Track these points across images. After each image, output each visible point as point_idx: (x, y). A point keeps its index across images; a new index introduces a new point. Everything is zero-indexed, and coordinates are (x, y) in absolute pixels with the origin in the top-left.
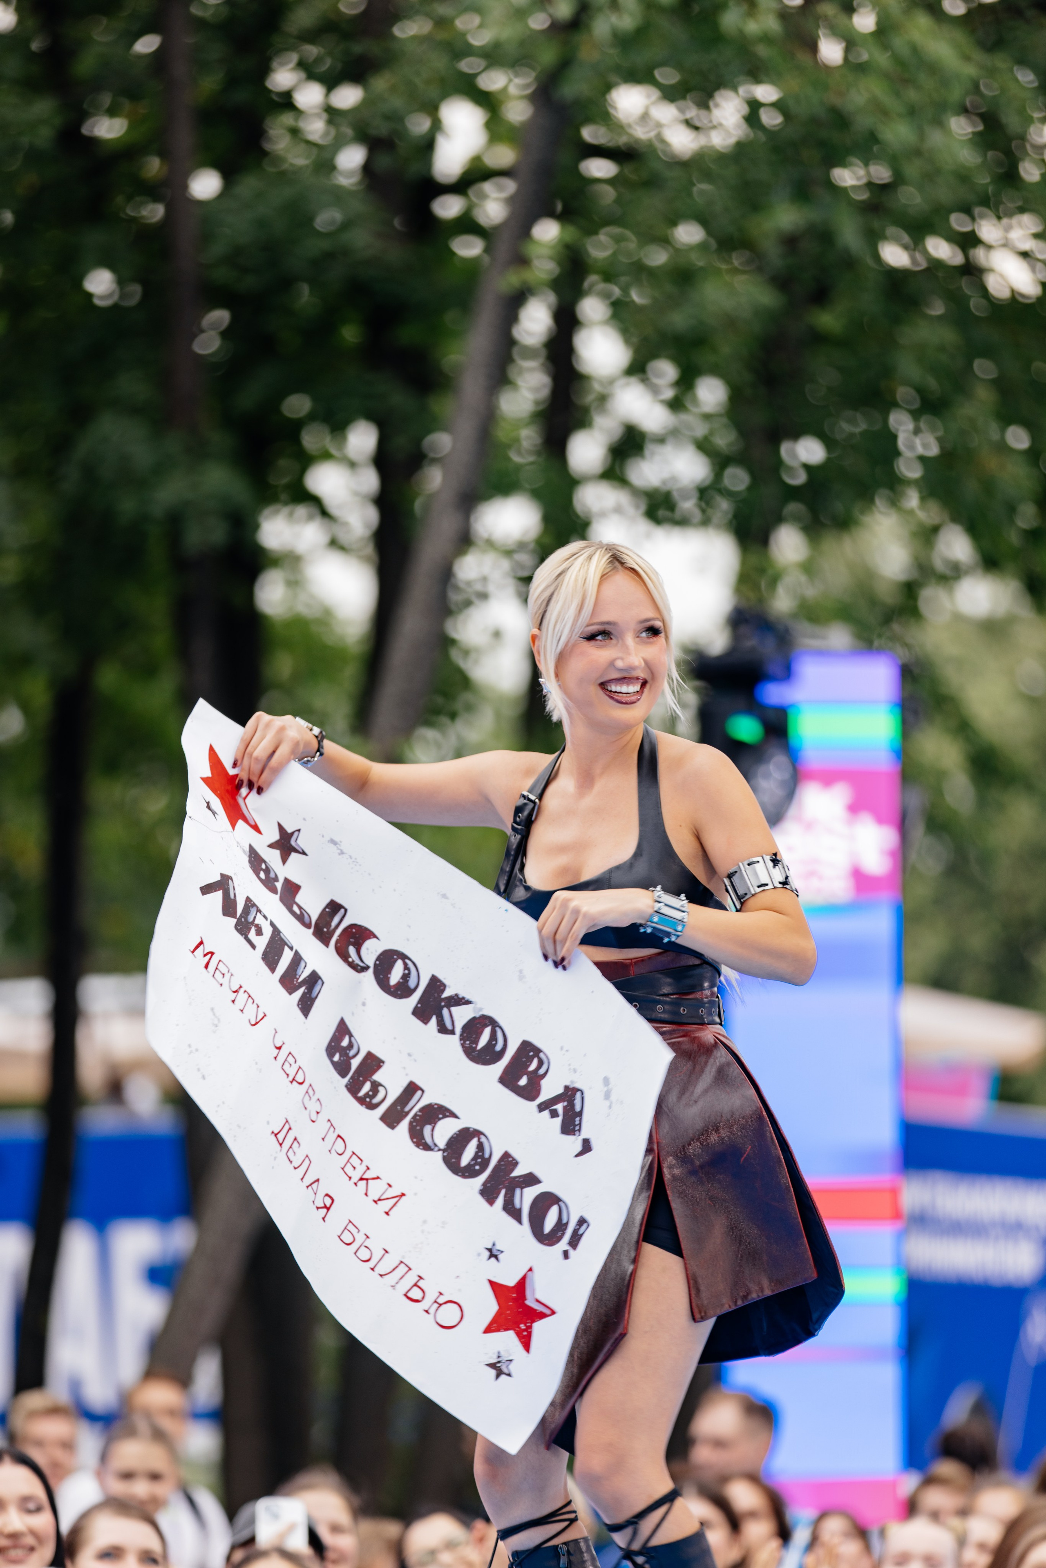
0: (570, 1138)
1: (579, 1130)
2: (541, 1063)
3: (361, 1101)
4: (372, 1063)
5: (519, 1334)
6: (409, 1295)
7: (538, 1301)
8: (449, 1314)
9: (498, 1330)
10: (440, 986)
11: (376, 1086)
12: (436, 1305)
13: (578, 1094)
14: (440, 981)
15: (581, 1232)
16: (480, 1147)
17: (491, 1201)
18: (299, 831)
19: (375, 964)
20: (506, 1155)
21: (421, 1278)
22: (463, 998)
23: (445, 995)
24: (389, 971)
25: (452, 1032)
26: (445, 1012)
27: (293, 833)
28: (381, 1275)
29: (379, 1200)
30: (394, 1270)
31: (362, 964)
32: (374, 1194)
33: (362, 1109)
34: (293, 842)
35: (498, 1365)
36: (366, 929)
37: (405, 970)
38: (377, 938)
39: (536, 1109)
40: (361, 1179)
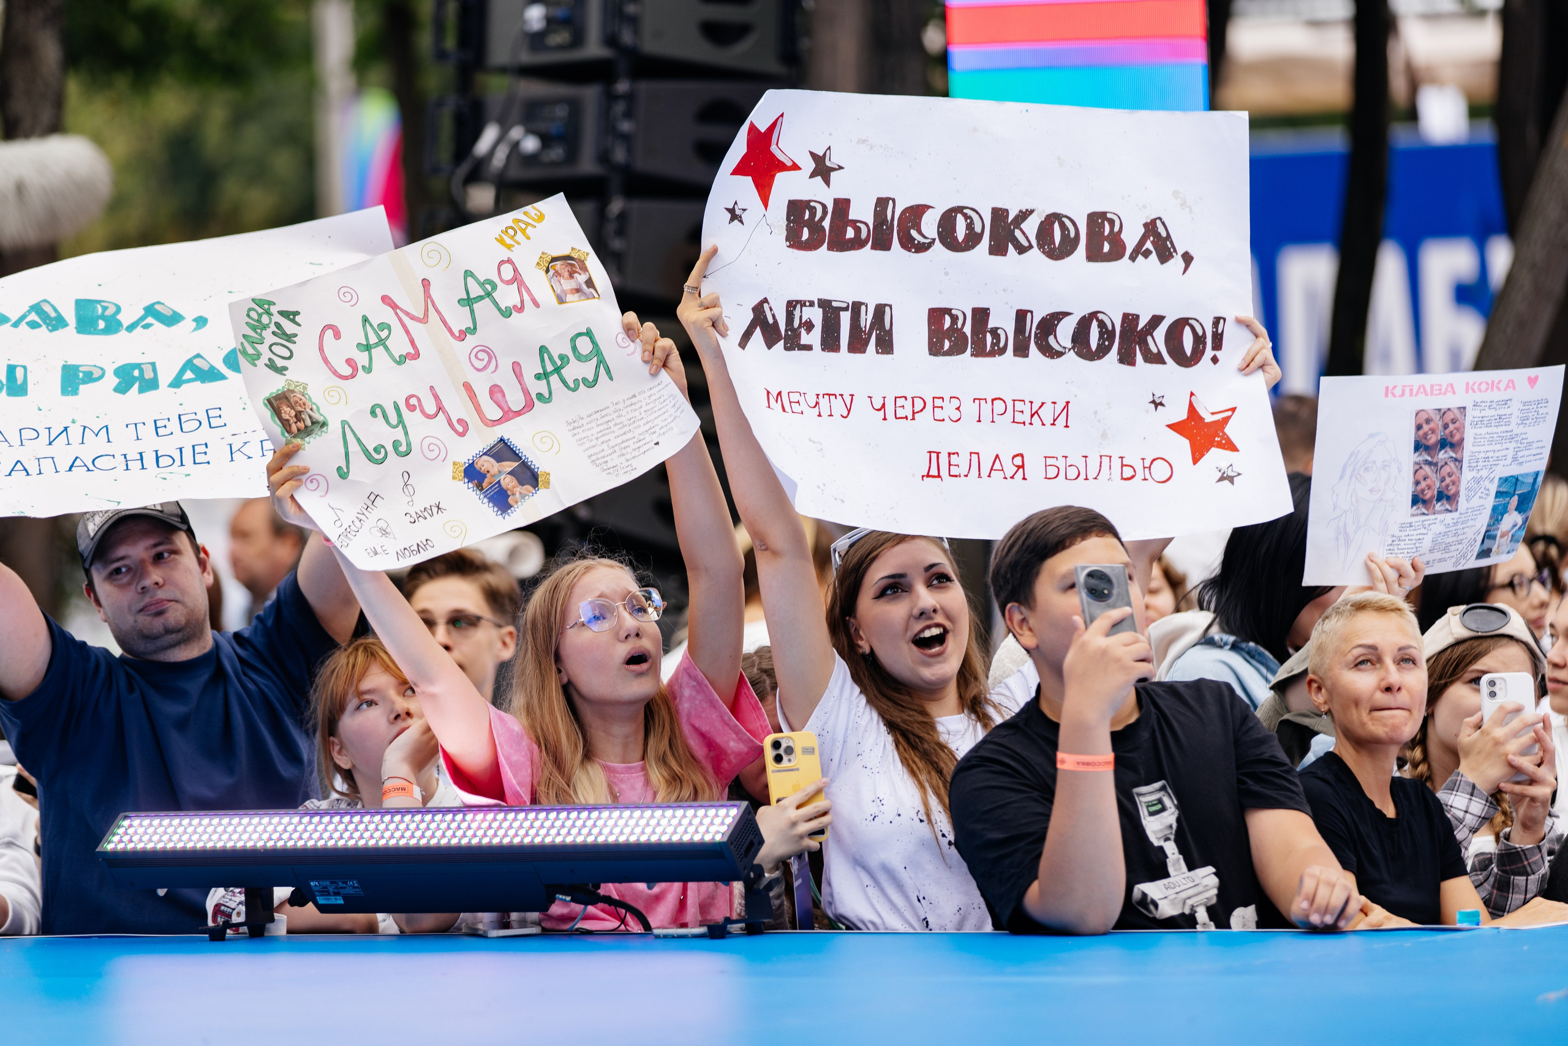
0: (1172, 261)
1: (1175, 251)
2: (1112, 222)
3: (992, 354)
4: (981, 315)
5: (1220, 446)
6: (1125, 476)
7: (1213, 414)
8: (1160, 470)
9: (1202, 455)
10: (1003, 213)
11: (994, 332)
12: (1147, 470)
13: (1158, 222)
14: (1001, 209)
15: (1220, 331)
16: (1102, 324)
17: (1132, 363)
18: (829, 148)
19: (939, 233)
20: (1125, 316)
21: (1122, 458)
22: (1027, 210)
23: (1011, 218)
24: (953, 229)
25: (1031, 247)
26: (1018, 233)
27: (825, 154)
28: (1096, 478)
29: (1055, 420)
30: (1101, 466)
31: (927, 241)
32: (1048, 420)
33: (998, 358)
34: (828, 163)
35: (1225, 475)
36: (918, 206)
37: (966, 221)
38: (933, 207)
39: (1130, 262)
40: (1032, 416)
